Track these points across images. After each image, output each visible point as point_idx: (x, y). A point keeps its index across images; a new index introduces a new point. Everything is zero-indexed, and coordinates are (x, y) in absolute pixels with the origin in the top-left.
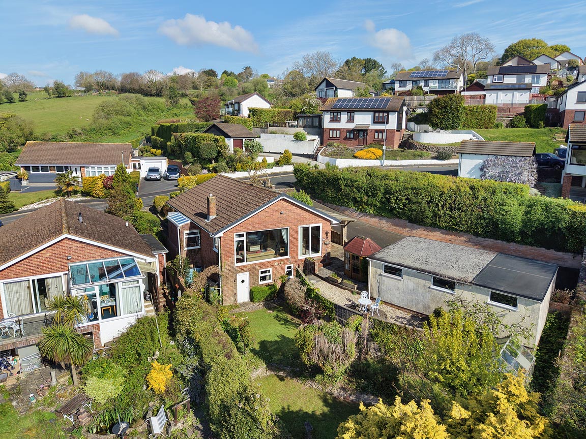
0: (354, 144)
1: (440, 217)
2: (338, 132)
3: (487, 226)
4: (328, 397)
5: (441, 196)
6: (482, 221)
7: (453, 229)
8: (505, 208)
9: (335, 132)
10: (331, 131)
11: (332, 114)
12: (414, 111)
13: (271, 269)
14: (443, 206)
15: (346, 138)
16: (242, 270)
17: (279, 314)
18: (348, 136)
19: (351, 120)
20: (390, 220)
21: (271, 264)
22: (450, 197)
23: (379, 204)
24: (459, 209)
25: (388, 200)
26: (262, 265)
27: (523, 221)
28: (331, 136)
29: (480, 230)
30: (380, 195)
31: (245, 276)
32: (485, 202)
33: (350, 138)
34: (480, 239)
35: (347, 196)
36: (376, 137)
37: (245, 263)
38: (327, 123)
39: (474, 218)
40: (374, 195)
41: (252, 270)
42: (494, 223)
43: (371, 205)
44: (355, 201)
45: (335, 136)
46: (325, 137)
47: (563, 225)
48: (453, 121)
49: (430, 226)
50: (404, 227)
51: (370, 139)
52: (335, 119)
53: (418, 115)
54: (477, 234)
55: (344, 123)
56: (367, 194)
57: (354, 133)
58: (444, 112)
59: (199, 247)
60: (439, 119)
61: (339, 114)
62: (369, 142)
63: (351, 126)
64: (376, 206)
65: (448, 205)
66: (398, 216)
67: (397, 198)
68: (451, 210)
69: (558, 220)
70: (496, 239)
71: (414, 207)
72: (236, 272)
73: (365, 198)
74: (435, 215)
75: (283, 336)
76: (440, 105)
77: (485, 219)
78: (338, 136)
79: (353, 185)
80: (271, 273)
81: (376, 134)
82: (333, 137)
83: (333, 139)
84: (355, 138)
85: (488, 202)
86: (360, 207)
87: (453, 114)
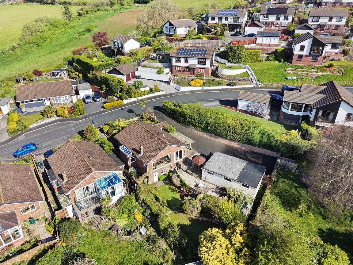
0: (188, 74)
1: (228, 135)
2: (180, 67)
3: (246, 141)
4: (190, 218)
5: (229, 128)
6: (245, 139)
7: (233, 140)
8: (253, 135)
9: (178, 67)
10: (176, 67)
11: (176, 58)
12: (219, 49)
13: (165, 169)
14: (229, 132)
15: (184, 71)
16: (155, 172)
17: (170, 187)
18: (185, 70)
19: (186, 61)
20: (207, 134)
21: (165, 167)
22: (232, 128)
23: (203, 127)
24: (236, 133)
25: (207, 126)
26: (162, 168)
27: (259, 141)
28: (176, 69)
29: (244, 142)
30: (204, 124)
31: (156, 173)
32: (246, 132)
33: (186, 71)
34: (243, 144)
35: (189, 122)
36: (200, 71)
37: (156, 169)
38: (174, 62)
39: (241, 137)
40: (201, 124)
41: (158, 171)
42: (249, 141)
43: (200, 127)
44: (193, 125)
45: (178, 70)
46: (173, 70)
47: (273, 144)
48: (238, 59)
49: (224, 138)
50: (213, 137)
51: (196, 72)
52: (178, 61)
53: (221, 52)
54: (242, 143)
55: (183, 64)
56: (198, 122)
57: (188, 69)
58: (234, 55)
59: (135, 161)
60: (232, 58)
61: (180, 58)
62: (196, 73)
63: (187, 65)
64: (202, 128)
65: (231, 132)
66: (211, 133)
67: (211, 126)
68: (233, 133)
69: (272, 142)
70: (250, 145)
71: (218, 131)
72: (153, 173)
73: (197, 124)
74: (226, 135)
75: (173, 198)
76: (232, 51)
77: (246, 138)
78: (180, 70)
79: (192, 118)
80: (165, 170)
81: (200, 70)
82: (177, 70)
83: (177, 71)
84: (188, 71)
85: (247, 132)
86: (195, 127)
87: (239, 56)
